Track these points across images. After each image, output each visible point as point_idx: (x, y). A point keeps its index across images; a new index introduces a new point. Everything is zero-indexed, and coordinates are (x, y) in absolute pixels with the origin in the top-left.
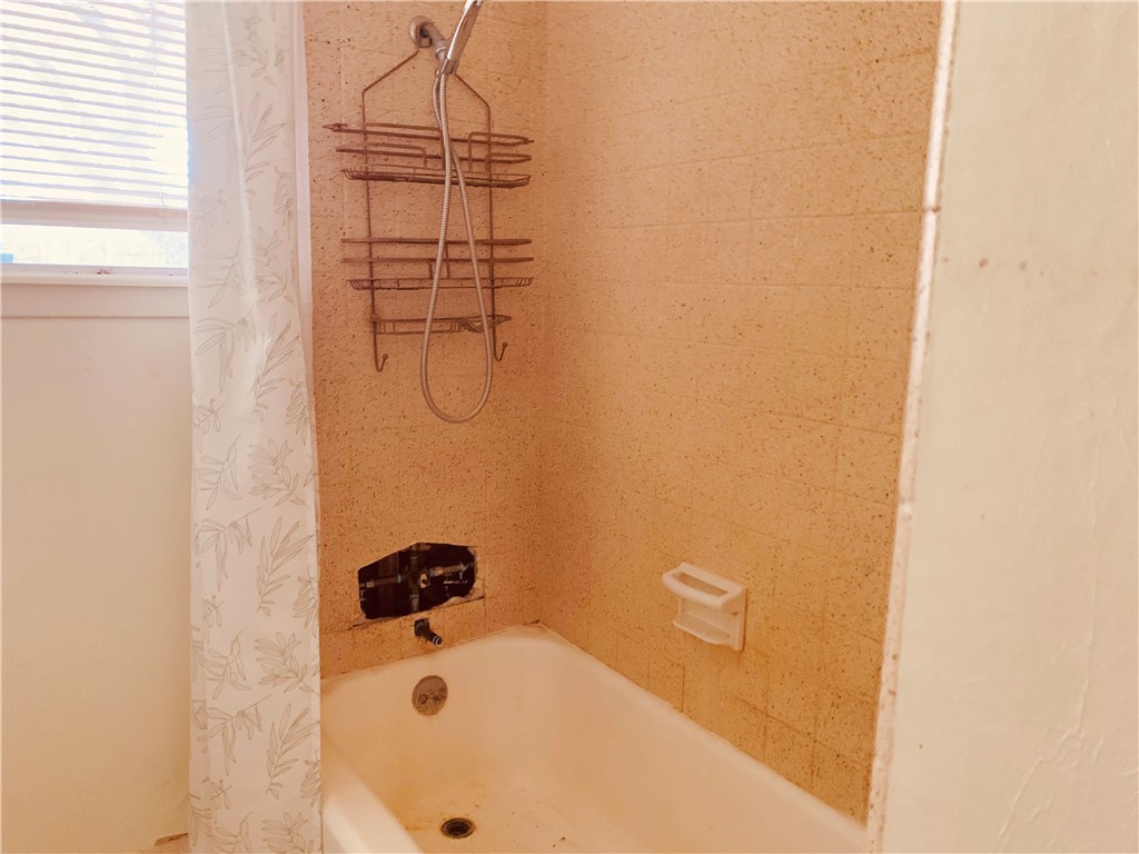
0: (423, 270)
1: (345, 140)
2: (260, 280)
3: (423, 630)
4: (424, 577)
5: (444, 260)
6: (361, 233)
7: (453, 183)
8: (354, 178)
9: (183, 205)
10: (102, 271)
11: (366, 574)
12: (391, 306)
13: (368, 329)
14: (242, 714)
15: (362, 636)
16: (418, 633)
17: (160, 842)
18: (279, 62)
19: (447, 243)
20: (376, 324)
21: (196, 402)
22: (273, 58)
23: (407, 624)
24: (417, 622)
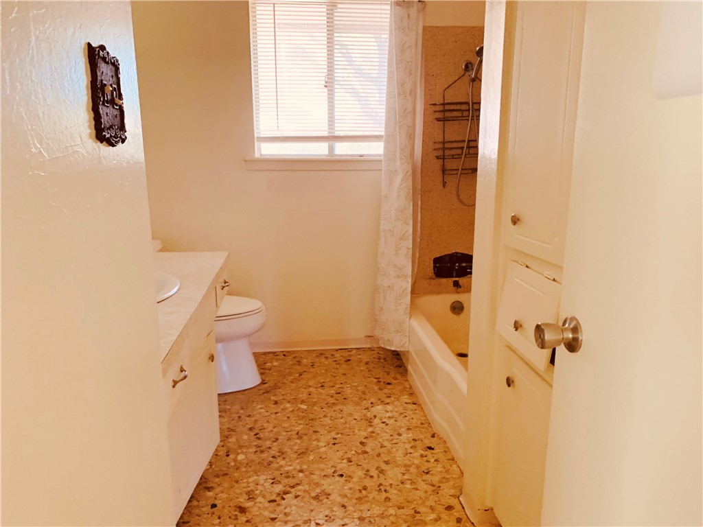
0: (459, 151)
1: (438, 108)
2: (401, 158)
3: (456, 284)
4: (457, 264)
5: (467, 147)
6: (441, 139)
7: (472, 119)
8: (438, 121)
9: (383, 133)
10: (361, 156)
11: (436, 260)
12: (450, 164)
13: (441, 173)
14: (389, 287)
15: (433, 282)
16: (454, 285)
17: (365, 336)
18: (410, 94)
19: (469, 141)
20: (444, 171)
21: (382, 194)
22: (409, 92)
23: (450, 281)
24: (454, 281)
